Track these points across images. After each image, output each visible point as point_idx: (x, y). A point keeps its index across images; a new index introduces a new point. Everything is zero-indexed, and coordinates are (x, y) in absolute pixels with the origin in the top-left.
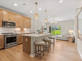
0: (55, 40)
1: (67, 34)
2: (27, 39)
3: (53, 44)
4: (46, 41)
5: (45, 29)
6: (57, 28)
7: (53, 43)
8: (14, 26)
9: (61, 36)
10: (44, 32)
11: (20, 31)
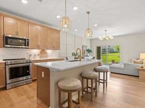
0: (109, 73)
1: (135, 62)
2: (43, 73)
3: (104, 83)
4: (87, 79)
5: (89, 51)
6: (113, 50)
7: (104, 80)
8: (25, 45)
9: (122, 66)
10: (85, 58)
11: (38, 55)
